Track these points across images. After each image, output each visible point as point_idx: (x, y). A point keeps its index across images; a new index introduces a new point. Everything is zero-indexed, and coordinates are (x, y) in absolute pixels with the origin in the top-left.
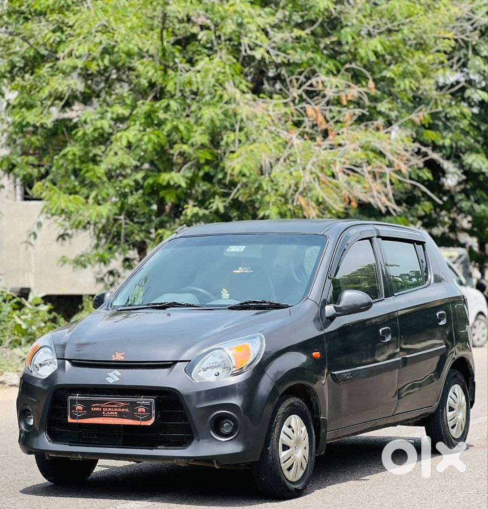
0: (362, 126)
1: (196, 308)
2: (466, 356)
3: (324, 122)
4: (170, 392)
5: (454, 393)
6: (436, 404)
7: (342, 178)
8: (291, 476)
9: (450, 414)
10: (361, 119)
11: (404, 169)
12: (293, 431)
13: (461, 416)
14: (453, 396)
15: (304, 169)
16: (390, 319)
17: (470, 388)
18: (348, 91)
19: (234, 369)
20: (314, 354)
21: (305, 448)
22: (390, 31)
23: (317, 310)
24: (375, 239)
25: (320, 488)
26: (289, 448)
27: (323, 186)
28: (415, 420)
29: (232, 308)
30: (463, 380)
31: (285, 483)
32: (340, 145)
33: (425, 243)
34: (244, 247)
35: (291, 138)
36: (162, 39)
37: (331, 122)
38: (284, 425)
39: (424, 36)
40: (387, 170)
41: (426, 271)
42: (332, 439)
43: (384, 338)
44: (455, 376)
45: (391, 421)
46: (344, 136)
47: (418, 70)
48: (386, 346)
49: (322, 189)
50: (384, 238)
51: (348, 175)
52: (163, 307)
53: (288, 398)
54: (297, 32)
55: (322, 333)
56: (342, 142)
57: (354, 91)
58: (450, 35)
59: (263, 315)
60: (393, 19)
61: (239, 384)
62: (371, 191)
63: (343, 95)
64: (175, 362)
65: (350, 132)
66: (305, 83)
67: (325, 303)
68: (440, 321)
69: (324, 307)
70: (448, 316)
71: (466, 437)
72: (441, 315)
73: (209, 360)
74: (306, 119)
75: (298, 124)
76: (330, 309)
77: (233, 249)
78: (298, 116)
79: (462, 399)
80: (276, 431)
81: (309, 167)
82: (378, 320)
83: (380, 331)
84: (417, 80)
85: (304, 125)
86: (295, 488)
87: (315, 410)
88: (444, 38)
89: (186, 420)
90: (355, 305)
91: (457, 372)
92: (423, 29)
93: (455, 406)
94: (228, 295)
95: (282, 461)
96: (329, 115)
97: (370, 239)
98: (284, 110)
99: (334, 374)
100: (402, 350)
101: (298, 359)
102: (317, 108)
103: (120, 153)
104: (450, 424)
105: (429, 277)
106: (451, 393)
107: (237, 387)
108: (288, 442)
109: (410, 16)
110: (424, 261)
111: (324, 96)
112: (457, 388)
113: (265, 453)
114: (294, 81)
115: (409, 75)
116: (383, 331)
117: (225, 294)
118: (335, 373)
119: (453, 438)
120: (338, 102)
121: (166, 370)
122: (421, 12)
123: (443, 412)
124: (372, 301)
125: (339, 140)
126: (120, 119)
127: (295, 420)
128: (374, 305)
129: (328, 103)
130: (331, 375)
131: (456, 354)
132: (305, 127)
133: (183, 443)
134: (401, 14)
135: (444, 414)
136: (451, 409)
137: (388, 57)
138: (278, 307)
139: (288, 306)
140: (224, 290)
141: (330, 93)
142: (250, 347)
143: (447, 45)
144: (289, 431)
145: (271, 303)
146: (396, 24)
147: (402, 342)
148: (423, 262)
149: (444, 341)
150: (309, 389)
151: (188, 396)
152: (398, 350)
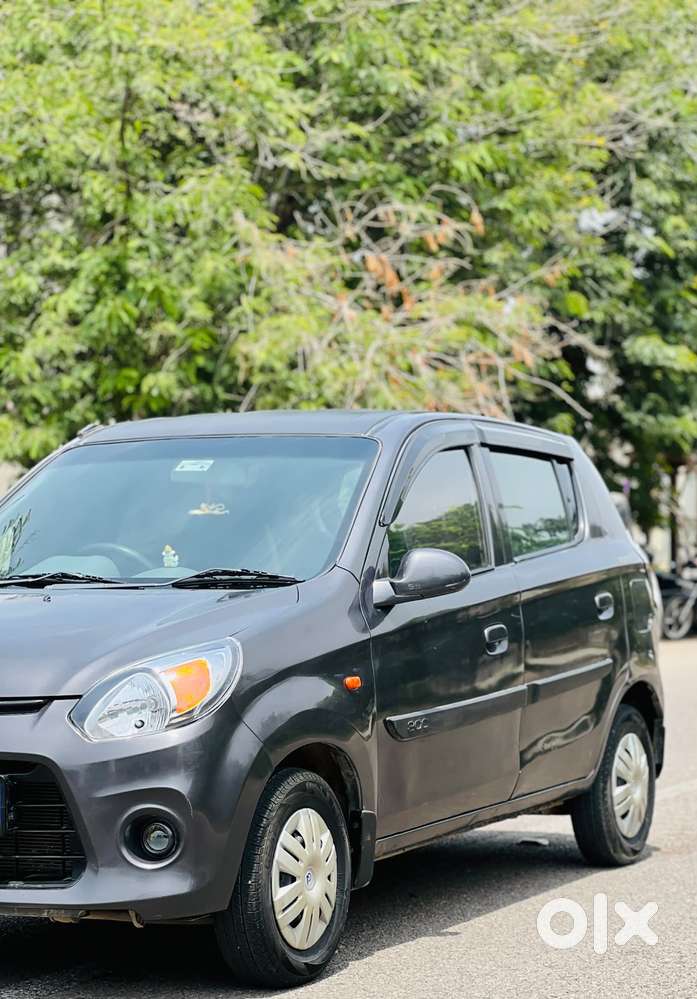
0: (460, 288)
1: (107, 585)
2: (647, 680)
3: (396, 280)
4: (35, 764)
5: (627, 751)
6: (592, 774)
7: (426, 375)
8: (297, 938)
9: (618, 792)
10: (458, 276)
11: (530, 360)
12: (303, 844)
13: (639, 794)
14: (625, 756)
15: (362, 358)
16: (505, 609)
17: (656, 739)
18: (437, 228)
19: (175, 714)
20: (348, 680)
21: (329, 878)
22: (503, 134)
23: (355, 589)
24: (476, 451)
25: (361, 956)
26: (293, 879)
27: (394, 387)
28: (553, 805)
29: (180, 585)
30: (644, 725)
31: (284, 954)
32: (423, 320)
33: (572, 460)
34: (211, 462)
35: (340, 308)
36: (122, 138)
37: (408, 280)
38: (284, 831)
39: (560, 143)
40: (500, 362)
41: (576, 516)
42: (385, 854)
43: (492, 647)
44: (629, 719)
45: (506, 809)
46: (430, 304)
47: (549, 197)
48: (497, 663)
49: (392, 392)
50: (495, 449)
51: (436, 368)
52: (39, 583)
53: (291, 773)
54: (354, 128)
55: (366, 636)
56: (425, 314)
57: (449, 229)
58: (601, 141)
59: (241, 600)
60: (508, 113)
61: (185, 746)
62: (474, 396)
63: (429, 236)
64: (49, 700)
65: (440, 297)
66: (366, 214)
67: (371, 575)
68: (600, 611)
69: (371, 583)
70: (617, 603)
71: (647, 833)
72: (604, 601)
73: (125, 693)
74: (365, 275)
75: (352, 284)
76: (381, 589)
77: (188, 466)
78: (353, 270)
79: (641, 760)
80: (266, 844)
81: (370, 354)
82: (480, 610)
83: (486, 632)
84: (548, 213)
85: (362, 285)
86: (306, 964)
87: (350, 798)
88: (591, 147)
89: (71, 825)
90: (435, 580)
91: (632, 711)
92: (558, 131)
93: (629, 776)
94: (177, 557)
95: (278, 908)
96: (404, 270)
97: (466, 448)
98: (329, 260)
99: (389, 721)
100: (528, 667)
101: (314, 692)
102: (384, 257)
103: (56, 331)
104: (619, 810)
105: (581, 526)
106: (620, 750)
107: (180, 751)
108: (291, 867)
109: (536, 107)
110: (572, 499)
111: (397, 237)
112: (631, 742)
113: (240, 890)
114: (348, 211)
115: (534, 206)
116: (491, 633)
117: (170, 557)
118: (393, 718)
119: (625, 837)
120: (421, 248)
121: (29, 717)
122: (553, 103)
123: (605, 789)
124: (471, 573)
125: (421, 310)
126: (55, 274)
127: (307, 820)
128: (473, 580)
129: (402, 250)
130: (386, 723)
131: (630, 676)
132: (365, 288)
133: (62, 874)
134: (522, 105)
135: (608, 792)
136: (621, 782)
137: (500, 177)
138: (274, 582)
139: (294, 582)
140: (168, 548)
141: (407, 231)
142: (209, 666)
143: (597, 159)
144: (293, 844)
145: (260, 575)
146: (513, 120)
147: (529, 652)
148: (569, 500)
149: (611, 651)
150: (336, 754)
151: (73, 774)
152: (521, 668)
